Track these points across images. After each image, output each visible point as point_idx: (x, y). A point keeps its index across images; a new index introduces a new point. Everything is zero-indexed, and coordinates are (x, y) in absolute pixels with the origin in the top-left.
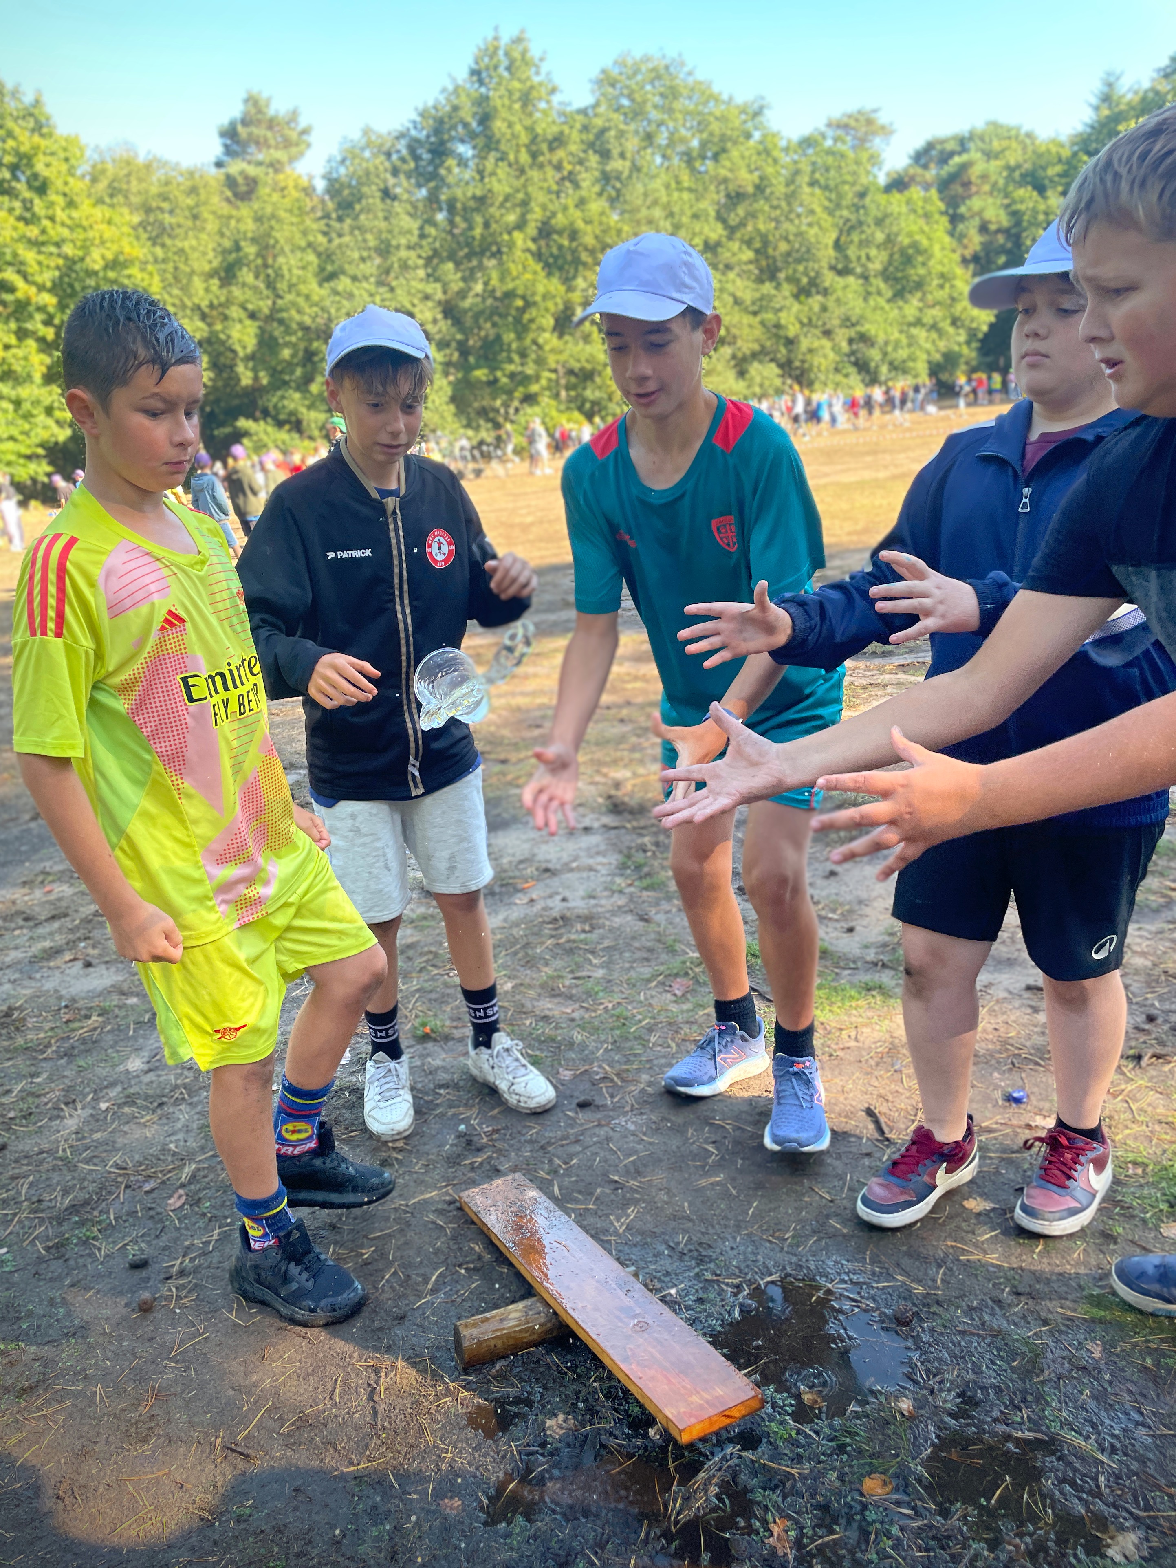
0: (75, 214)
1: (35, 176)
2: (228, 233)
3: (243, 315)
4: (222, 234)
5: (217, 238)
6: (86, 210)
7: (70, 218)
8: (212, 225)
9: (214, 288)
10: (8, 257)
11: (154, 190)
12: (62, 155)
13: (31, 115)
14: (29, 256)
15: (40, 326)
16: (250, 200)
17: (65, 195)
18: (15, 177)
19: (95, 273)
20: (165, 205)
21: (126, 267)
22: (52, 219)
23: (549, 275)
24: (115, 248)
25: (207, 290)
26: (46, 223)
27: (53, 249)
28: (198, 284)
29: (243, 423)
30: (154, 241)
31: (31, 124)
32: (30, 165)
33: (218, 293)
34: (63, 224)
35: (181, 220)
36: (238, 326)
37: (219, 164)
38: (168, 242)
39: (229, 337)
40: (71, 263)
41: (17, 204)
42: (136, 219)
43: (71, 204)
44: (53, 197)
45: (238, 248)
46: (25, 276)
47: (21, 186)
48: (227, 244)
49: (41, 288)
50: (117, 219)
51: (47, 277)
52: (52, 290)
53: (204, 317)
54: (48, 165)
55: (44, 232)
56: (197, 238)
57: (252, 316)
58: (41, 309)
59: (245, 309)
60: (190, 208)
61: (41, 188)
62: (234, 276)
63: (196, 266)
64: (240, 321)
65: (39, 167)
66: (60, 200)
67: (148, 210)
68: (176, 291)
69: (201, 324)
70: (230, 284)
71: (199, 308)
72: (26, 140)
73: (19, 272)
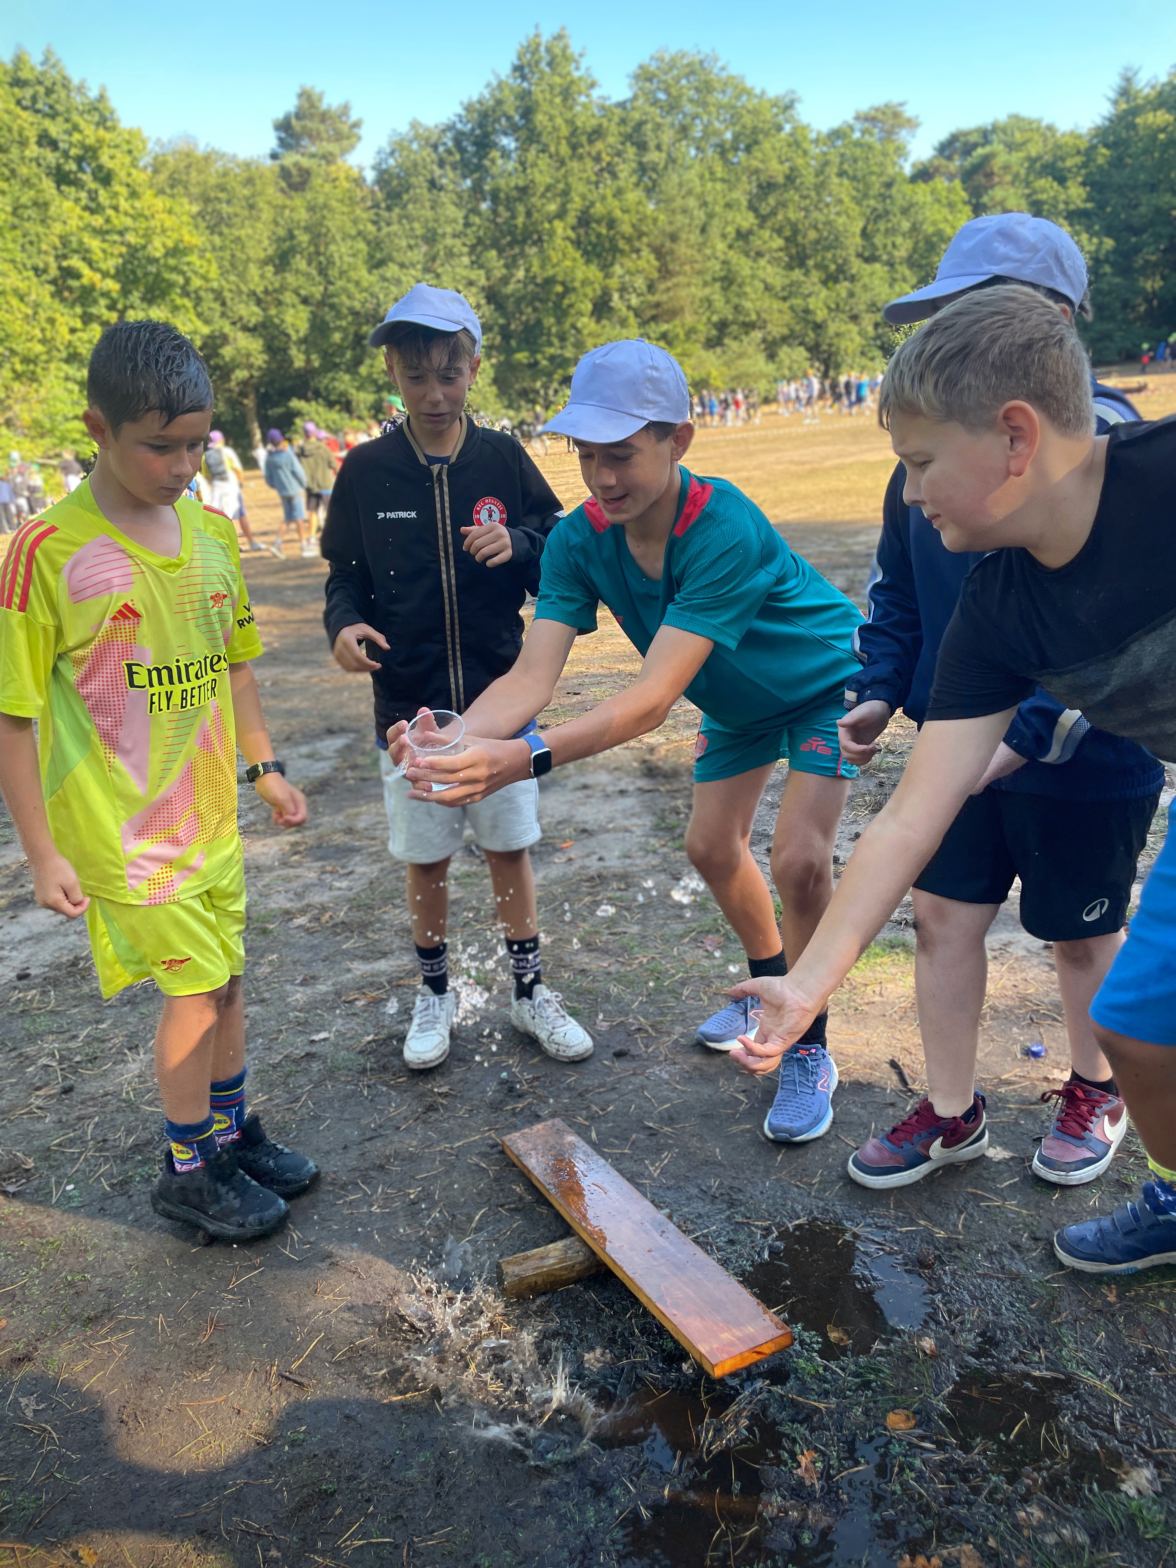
0: (137, 204)
1: (100, 167)
2: (282, 222)
3: (296, 300)
4: (276, 223)
5: (272, 227)
6: (149, 201)
7: (133, 207)
8: (267, 214)
9: (269, 275)
10: (74, 245)
11: (213, 181)
12: (125, 147)
13: (96, 109)
14: (94, 244)
15: (104, 311)
16: (303, 190)
17: (128, 185)
18: (81, 169)
19: (157, 260)
20: (222, 195)
21: (186, 255)
22: (116, 208)
23: (588, 262)
24: (175, 236)
25: (262, 277)
26: (110, 212)
27: (116, 237)
28: (254, 271)
29: (296, 404)
30: (212, 229)
31: (96, 118)
32: (95, 157)
33: (273, 279)
34: (126, 214)
35: (238, 210)
36: (291, 311)
37: (274, 156)
38: (226, 230)
39: (283, 321)
40: (133, 251)
41: (83, 195)
42: (195, 209)
43: (134, 194)
44: (117, 188)
45: (291, 236)
46: (90, 263)
47: (86, 178)
48: (281, 232)
49: (105, 275)
50: (177, 209)
51: (111, 264)
52: (116, 277)
53: (259, 302)
54: (112, 157)
55: (108, 220)
56: (253, 227)
57: (305, 301)
58: (106, 294)
59: (298, 295)
60: (247, 199)
61: (105, 178)
62: (288, 263)
63: (252, 253)
64: (294, 306)
65: (104, 159)
66: (124, 191)
67: (207, 200)
68: (233, 278)
69: (256, 309)
70: (284, 271)
71: (254, 293)
72: (90, 133)
73: (84, 259)
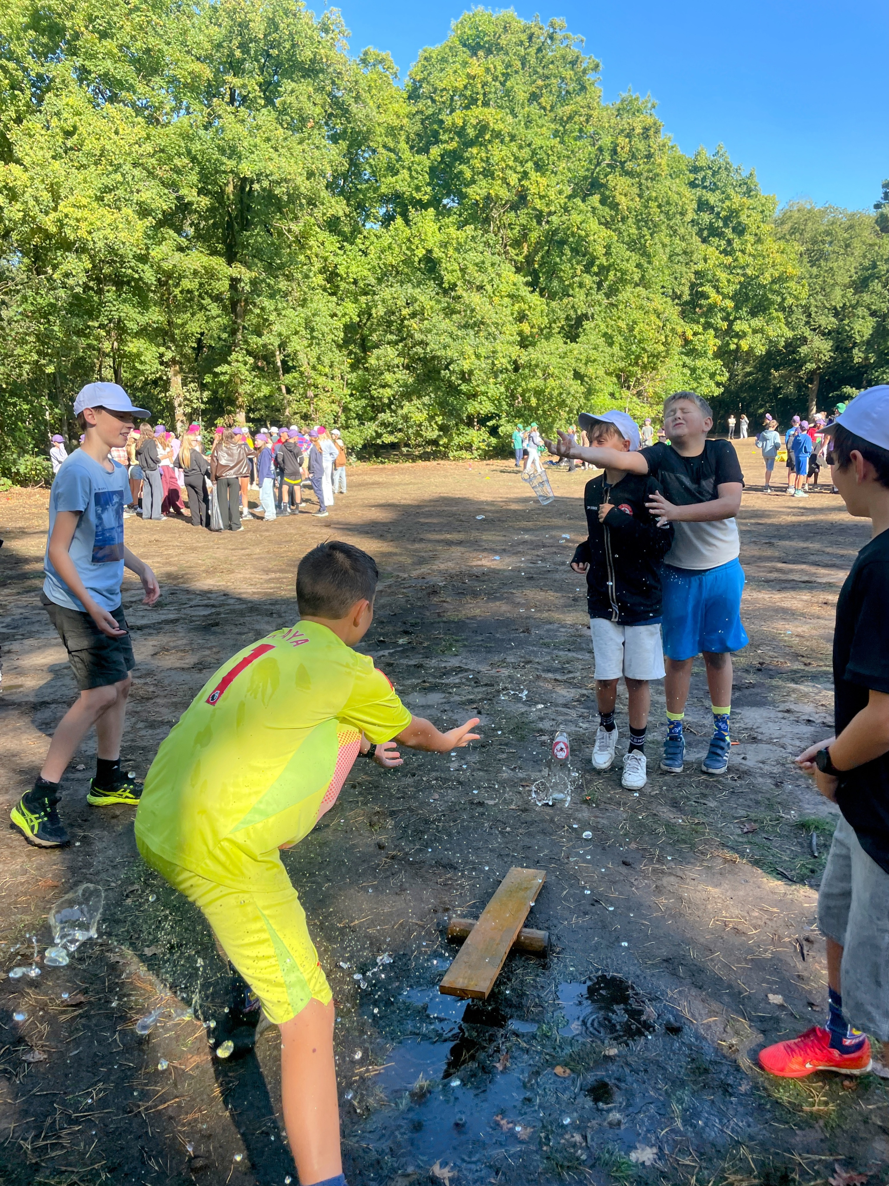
0: (760, 248)
1: (739, 223)
2: (869, 256)
3: (866, 313)
4: (865, 257)
5: (861, 260)
6: (771, 245)
7: (756, 250)
8: (858, 249)
9: (849, 295)
10: (710, 277)
11: (822, 228)
12: (760, 209)
13: (746, 184)
14: (723, 276)
15: (719, 320)
17: (756, 235)
19: (764, 287)
20: (828, 239)
21: (787, 282)
25: (843, 296)
26: (739, 254)
27: (739, 271)
28: (838, 292)
30: (813, 263)
31: (745, 188)
32: (737, 217)
33: (852, 298)
34: (750, 255)
35: (836, 249)
36: (861, 321)
37: (877, 206)
38: (823, 263)
41: (723, 243)
43: (759, 240)
45: (874, 266)
46: (717, 288)
47: (728, 232)
49: (725, 297)
51: (730, 290)
52: (732, 298)
53: (836, 315)
54: (748, 216)
55: (736, 260)
56: (845, 260)
57: (873, 314)
58: (722, 310)
59: (869, 309)
60: (845, 240)
61: (740, 230)
62: (867, 286)
63: (839, 280)
72: (737, 200)
